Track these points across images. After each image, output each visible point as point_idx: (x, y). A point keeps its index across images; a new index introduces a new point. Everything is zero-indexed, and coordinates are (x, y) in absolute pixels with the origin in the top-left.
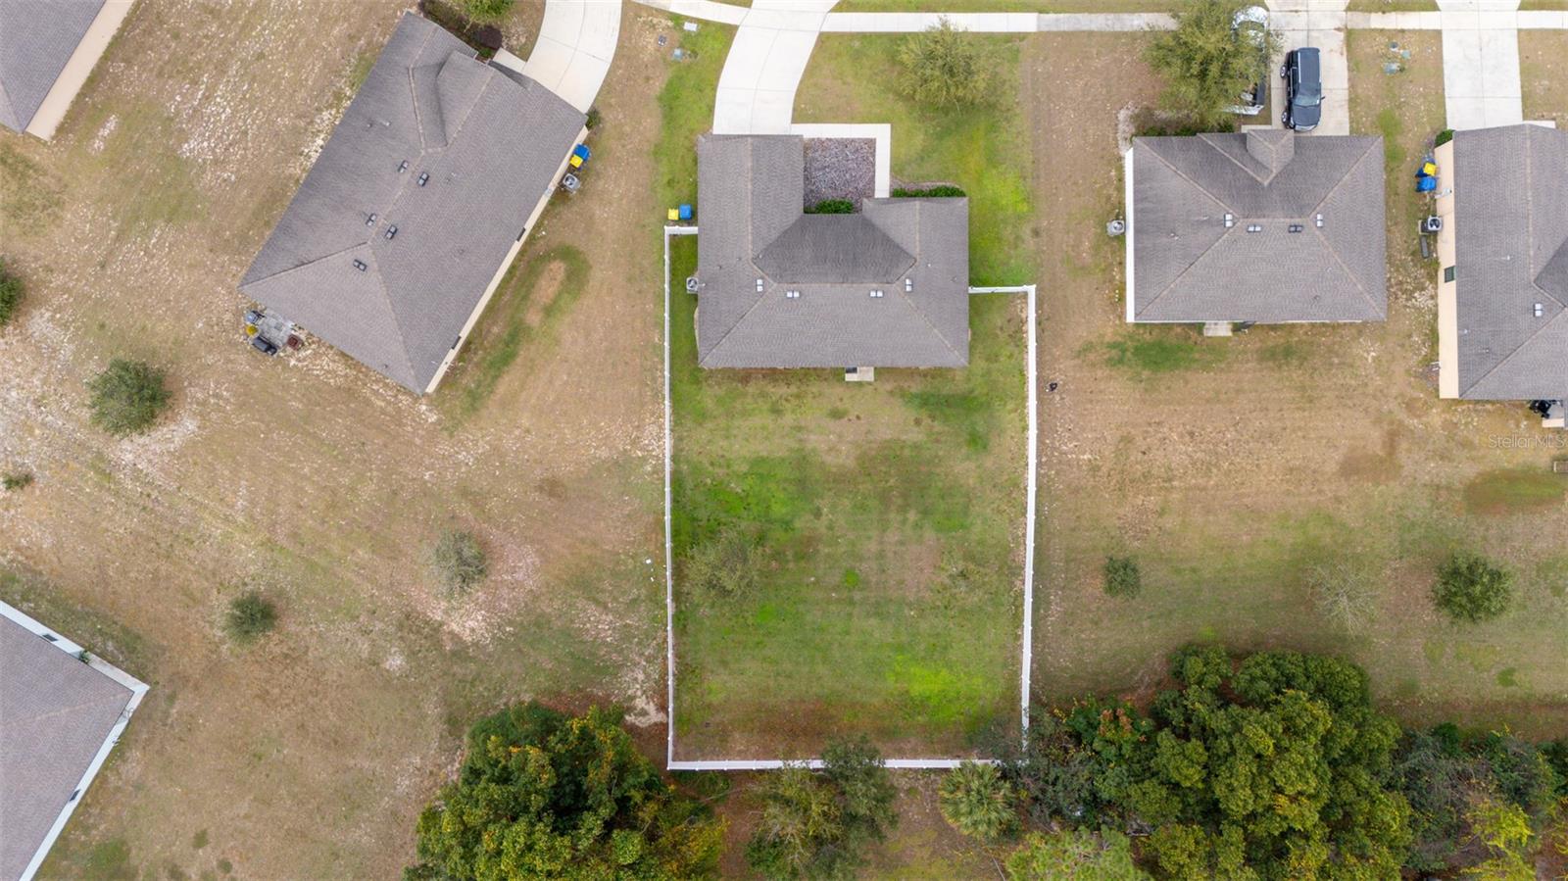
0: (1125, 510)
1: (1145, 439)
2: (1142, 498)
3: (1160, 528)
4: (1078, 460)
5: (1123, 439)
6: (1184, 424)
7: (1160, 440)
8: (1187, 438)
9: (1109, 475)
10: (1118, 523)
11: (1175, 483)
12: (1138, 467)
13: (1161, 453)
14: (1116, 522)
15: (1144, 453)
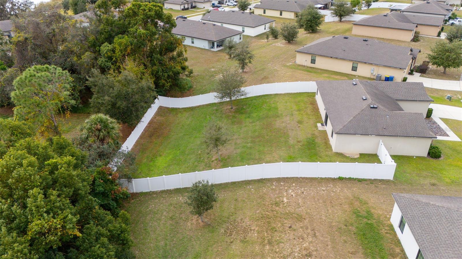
0: (247, 222)
1: (302, 227)
2: (256, 229)
3: (231, 242)
4: (283, 197)
5: (301, 217)
6: (317, 250)
7: (301, 236)
8: (304, 253)
9: (272, 211)
10: (239, 220)
11: (267, 247)
12: (279, 225)
13: (291, 237)
14: (240, 218)
15: (290, 227)
